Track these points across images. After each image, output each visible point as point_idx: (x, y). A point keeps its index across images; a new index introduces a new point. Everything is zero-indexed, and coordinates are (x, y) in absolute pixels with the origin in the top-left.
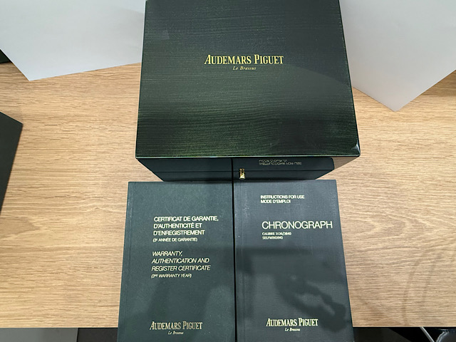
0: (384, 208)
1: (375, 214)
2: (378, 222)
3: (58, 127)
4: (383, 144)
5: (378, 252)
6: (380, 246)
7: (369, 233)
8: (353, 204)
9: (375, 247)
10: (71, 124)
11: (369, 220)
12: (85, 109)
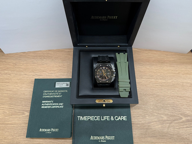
0: (186, 110)
1: (182, 113)
2: (184, 116)
3: (53, 74)
4: (184, 84)
5: (184, 129)
6: (185, 126)
7: (180, 121)
8: (173, 109)
9: (183, 127)
10: (59, 73)
11: (180, 115)
12: (64, 67)
